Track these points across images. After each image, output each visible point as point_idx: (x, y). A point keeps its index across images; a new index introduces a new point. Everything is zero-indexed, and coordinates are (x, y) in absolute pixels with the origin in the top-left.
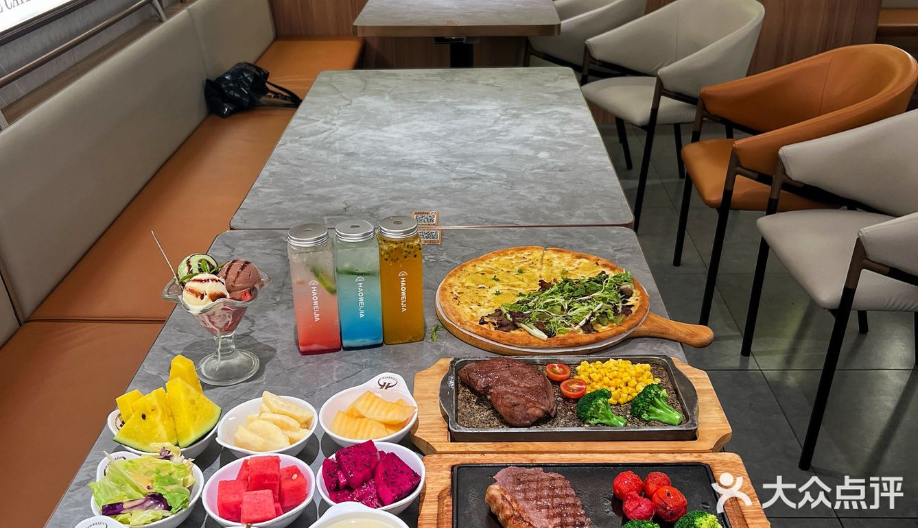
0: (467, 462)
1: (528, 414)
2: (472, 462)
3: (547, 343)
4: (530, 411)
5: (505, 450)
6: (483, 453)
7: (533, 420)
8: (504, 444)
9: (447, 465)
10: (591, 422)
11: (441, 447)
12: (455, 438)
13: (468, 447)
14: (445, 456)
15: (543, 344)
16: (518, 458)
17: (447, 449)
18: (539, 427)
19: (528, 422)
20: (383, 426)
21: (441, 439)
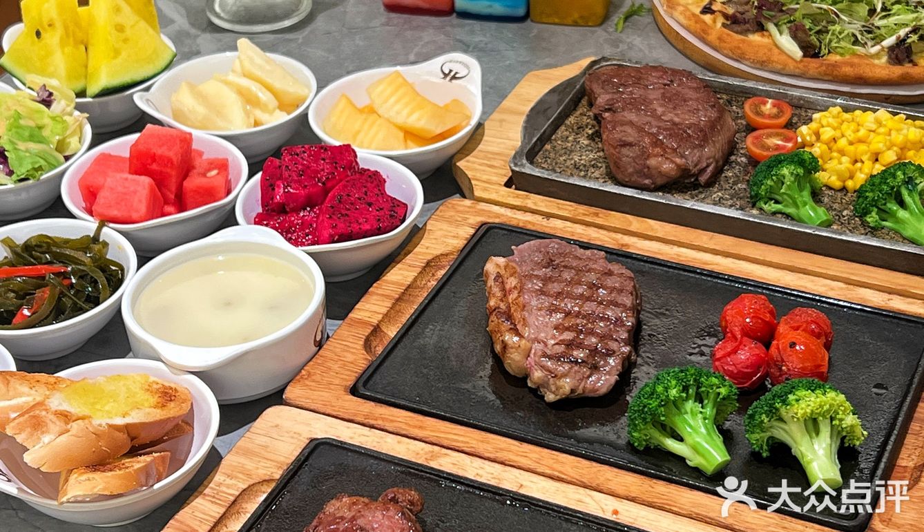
0: (512, 223)
1: (648, 168)
2: (521, 225)
3: (800, 66)
4: (652, 162)
5: (588, 219)
6: (548, 216)
7: (660, 181)
8: (593, 210)
9: (476, 220)
10: (766, 207)
11: (485, 189)
12: (516, 181)
13: (529, 201)
14: (483, 206)
15: (791, 66)
16: (602, 237)
17: (493, 196)
18: (669, 195)
19: (647, 181)
20: (401, 135)
21: (494, 179)
